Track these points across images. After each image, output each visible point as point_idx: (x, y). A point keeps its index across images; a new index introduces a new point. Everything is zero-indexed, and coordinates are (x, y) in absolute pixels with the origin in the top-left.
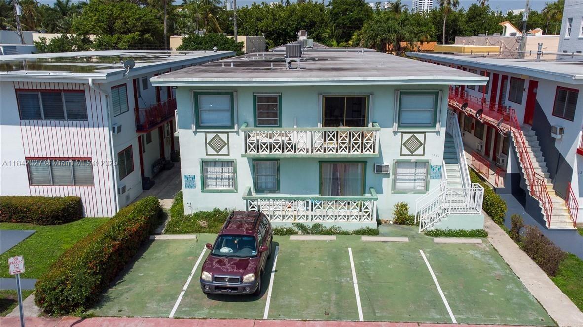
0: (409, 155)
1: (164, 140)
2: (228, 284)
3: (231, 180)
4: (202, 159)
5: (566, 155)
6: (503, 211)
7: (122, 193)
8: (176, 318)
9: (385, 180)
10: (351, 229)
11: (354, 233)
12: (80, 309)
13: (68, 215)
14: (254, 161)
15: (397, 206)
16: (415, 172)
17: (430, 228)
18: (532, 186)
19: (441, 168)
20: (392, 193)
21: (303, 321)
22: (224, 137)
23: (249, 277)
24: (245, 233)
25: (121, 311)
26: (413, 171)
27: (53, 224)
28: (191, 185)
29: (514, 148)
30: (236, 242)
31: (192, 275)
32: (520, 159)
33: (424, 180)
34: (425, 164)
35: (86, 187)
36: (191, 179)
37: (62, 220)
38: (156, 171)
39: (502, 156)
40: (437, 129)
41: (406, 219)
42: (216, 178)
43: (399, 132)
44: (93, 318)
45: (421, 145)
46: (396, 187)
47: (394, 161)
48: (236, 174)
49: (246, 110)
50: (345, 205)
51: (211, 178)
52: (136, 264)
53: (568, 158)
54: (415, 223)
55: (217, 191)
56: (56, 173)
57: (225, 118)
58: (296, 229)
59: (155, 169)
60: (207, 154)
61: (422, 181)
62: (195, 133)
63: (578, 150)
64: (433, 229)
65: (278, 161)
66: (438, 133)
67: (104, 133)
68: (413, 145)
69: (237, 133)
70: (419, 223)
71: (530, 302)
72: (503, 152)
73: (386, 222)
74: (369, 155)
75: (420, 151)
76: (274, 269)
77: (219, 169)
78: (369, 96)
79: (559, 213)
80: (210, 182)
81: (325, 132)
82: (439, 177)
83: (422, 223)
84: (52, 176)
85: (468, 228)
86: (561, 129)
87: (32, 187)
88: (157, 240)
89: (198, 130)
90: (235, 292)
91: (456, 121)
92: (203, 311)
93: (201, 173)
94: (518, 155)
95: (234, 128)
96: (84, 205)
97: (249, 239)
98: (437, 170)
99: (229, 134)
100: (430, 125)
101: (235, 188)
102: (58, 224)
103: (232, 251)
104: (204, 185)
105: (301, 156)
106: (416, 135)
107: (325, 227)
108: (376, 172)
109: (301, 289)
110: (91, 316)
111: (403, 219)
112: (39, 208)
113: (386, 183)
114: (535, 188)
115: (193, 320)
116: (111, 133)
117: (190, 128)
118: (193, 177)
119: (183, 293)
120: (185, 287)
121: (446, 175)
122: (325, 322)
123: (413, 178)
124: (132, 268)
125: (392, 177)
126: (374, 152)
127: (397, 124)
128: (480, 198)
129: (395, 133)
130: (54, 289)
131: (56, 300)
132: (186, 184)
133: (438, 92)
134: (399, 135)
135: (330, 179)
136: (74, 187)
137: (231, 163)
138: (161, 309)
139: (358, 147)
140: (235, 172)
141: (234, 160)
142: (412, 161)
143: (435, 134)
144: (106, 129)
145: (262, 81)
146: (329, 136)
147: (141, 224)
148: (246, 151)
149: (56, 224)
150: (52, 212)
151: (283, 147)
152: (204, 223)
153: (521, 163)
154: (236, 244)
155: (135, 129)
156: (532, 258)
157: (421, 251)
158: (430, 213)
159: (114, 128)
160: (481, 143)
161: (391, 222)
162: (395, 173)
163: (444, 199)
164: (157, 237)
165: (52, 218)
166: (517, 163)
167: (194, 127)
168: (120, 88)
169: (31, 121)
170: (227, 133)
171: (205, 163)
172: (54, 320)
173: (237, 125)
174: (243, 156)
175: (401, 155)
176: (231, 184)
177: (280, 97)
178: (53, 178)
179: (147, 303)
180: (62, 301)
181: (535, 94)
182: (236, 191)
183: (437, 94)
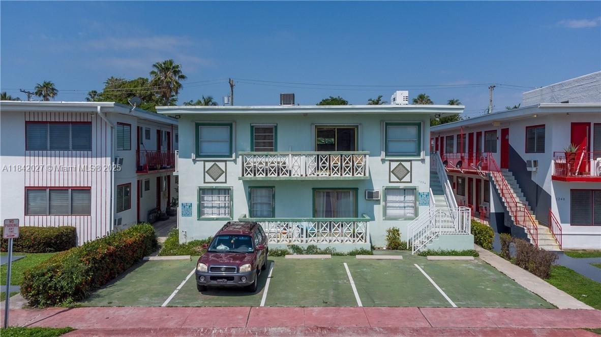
0: (397, 182)
1: (162, 193)
2: (224, 274)
3: (227, 209)
4: (199, 187)
5: (543, 185)
6: (491, 237)
7: (118, 225)
8: (169, 307)
9: (376, 207)
10: (346, 251)
11: (348, 254)
12: (68, 300)
13: (60, 243)
14: (250, 189)
15: (389, 231)
16: (405, 199)
17: (422, 249)
18: (516, 217)
19: (428, 195)
20: (384, 220)
21: (300, 308)
22: (222, 165)
23: (246, 268)
24: (242, 233)
25: (111, 303)
26: (402, 198)
27: (44, 252)
28: (187, 213)
29: (494, 187)
30: (232, 241)
31: (186, 280)
32: (501, 195)
33: (413, 207)
34: (413, 191)
35: (82, 217)
36: (188, 207)
37: (54, 248)
38: (151, 218)
39: (485, 205)
40: (422, 157)
41: (399, 245)
42: (213, 207)
43: (387, 160)
44: (80, 308)
45: (408, 173)
46: (387, 214)
47: (384, 188)
48: (233, 202)
49: (244, 138)
50: (338, 226)
51: (207, 207)
52: (128, 275)
53: (545, 188)
54: (408, 248)
55: (213, 219)
56: (54, 203)
57: (224, 148)
58: (291, 251)
59: (151, 215)
60: (205, 182)
61: (412, 208)
62: (194, 161)
63: (552, 176)
64: (426, 250)
65: (274, 189)
66: (423, 161)
67: (106, 163)
68: (401, 173)
69: (235, 161)
70: (411, 248)
71: (528, 295)
72: (485, 201)
73: (379, 248)
74: (360, 177)
75: (407, 178)
76: (270, 276)
77: (215, 197)
78: (357, 127)
79: (544, 237)
80: (206, 210)
81: (318, 156)
82: (427, 203)
83: (414, 247)
84: (49, 206)
85: (459, 249)
86: (535, 162)
87: (27, 217)
88: (151, 260)
89: (197, 159)
90: (230, 283)
91: (438, 156)
92: (197, 302)
93: (198, 201)
94: (499, 192)
95: (232, 157)
96: (78, 235)
97: (246, 238)
98: (425, 196)
99: (227, 162)
100: (415, 154)
101: (230, 216)
102: (50, 252)
103: (228, 249)
104: (200, 213)
105: (295, 179)
106: (402, 163)
107: (320, 249)
108: (367, 199)
109: (298, 288)
110: (79, 306)
111: (395, 244)
112: (32, 235)
113: (378, 209)
114: (518, 219)
115: (186, 308)
116: (113, 163)
117: (190, 157)
118: (190, 205)
119: (176, 291)
120: (179, 287)
121: (433, 199)
122: (324, 308)
123: (402, 205)
124: (124, 277)
125: (382, 203)
126: (365, 175)
127: (384, 153)
128: (468, 220)
129: (383, 161)
130: (43, 275)
131: (45, 285)
132: (182, 212)
133: (420, 124)
134: (387, 163)
135: (323, 211)
136: (70, 217)
137: (227, 191)
138: (153, 301)
139: (350, 170)
140: (232, 200)
141: (231, 188)
142: (401, 188)
143: (420, 162)
144: (109, 159)
145: (260, 108)
146: (322, 160)
147: (136, 240)
148: (243, 175)
149: (47, 252)
150: (44, 238)
151: (279, 171)
152: (199, 248)
153: (503, 198)
154: (233, 243)
155: (136, 169)
156: (524, 269)
157: (416, 265)
158: (421, 237)
159: (116, 159)
160: (464, 199)
161: (385, 248)
162: (385, 200)
163: (434, 225)
164: (151, 258)
165: (44, 245)
166: (499, 198)
167: (193, 156)
168: (125, 126)
169: (36, 152)
170: (225, 161)
171: (203, 191)
172: (39, 311)
173: (235, 154)
174: (240, 179)
175: (390, 182)
176: (227, 212)
177: (276, 127)
178: (49, 208)
179: (138, 298)
180: (50, 288)
181: (508, 140)
182: (231, 219)
183: (419, 125)
